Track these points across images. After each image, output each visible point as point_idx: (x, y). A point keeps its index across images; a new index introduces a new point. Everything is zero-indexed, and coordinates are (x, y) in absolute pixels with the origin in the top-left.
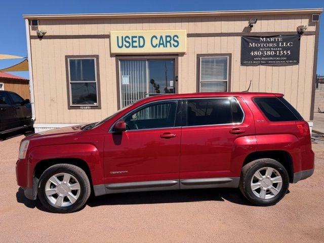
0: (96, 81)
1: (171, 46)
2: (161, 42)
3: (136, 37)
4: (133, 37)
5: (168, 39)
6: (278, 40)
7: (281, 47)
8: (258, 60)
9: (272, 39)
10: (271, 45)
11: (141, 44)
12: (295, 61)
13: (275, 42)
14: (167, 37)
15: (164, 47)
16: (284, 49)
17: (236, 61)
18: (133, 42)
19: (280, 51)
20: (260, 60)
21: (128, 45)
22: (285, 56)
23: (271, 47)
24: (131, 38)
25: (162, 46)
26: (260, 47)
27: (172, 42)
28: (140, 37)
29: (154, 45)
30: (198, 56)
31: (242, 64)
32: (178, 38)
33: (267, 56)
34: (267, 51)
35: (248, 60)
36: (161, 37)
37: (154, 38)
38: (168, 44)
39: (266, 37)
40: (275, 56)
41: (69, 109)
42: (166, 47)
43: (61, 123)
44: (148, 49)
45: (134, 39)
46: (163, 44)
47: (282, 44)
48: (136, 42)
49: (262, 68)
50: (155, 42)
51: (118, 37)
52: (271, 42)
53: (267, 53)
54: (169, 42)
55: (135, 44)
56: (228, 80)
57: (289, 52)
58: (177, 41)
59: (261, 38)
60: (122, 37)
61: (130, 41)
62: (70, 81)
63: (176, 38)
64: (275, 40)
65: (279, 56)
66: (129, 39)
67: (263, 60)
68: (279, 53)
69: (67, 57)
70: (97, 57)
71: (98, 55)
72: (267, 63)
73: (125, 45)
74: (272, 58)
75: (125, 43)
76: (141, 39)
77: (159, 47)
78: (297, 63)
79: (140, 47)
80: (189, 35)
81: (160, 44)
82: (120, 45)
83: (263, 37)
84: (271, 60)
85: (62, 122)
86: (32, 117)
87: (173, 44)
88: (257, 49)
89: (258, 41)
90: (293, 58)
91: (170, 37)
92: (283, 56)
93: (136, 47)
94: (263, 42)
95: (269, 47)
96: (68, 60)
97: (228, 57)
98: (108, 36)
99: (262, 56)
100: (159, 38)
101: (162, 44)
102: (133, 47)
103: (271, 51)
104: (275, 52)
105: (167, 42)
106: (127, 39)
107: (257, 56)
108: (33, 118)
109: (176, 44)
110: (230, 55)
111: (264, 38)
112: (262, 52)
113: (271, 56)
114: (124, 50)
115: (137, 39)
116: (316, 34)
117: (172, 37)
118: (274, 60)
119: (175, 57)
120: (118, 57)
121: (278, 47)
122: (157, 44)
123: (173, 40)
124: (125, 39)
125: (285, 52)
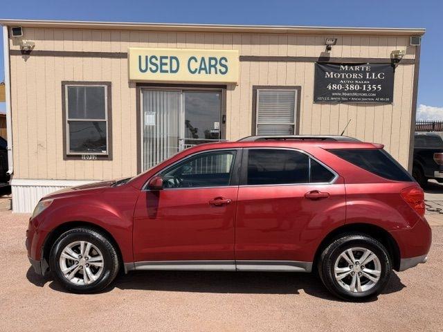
0: (106, 119)
1: (216, 73)
2: (203, 66)
3: (166, 58)
4: (162, 58)
5: (213, 62)
6: (365, 69)
7: (368, 80)
8: (338, 96)
9: (357, 68)
10: (355, 76)
11: (174, 68)
12: (387, 100)
13: (360, 71)
14: (210, 59)
15: (207, 73)
16: (372, 82)
17: (307, 96)
18: (162, 64)
19: (367, 85)
20: (340, 97)
21: (154, 68)
22: (374, 92)
23: (355, 79)
24: (159, 59)
25: (203, 72)
26: (341, 78)
27: (218, 67)
28: (172, 58)
30: (255, 88)
31: (316, 101)
32: (226, 61)
33: (349, 91)
34: (349, 84)
35: (324, 96)
36: (203, 59)
37: (193, 61)
38: (213, 69)
39: (349, 65)
40: (361, 91)
41: (65, 159)
42: (210, 73)
43: (52, 179)
44: (183, 76)
45: (164, 61)
46: (205, 69)
47: (371, 75)
48: (166, 64)
49: (343, 106)
50: (195, 66)
51: (140, 57)
52: (355, 72)
53: (349, 87)
54: (214, 66)
55: (164, 68)
56: (295, 123)
57: (379, 87)
58: (225, 66)
59: (342, 66)
60: (147, 57)
61: (158, 63)
62: (67, 119)
63: (223, 62)
64: (361, 69)
65: (365, 92)
66: (157, 60)
67: (344, 97)
68: (366, 88)
69: (64, 83)
70: (109, 84)
71: (110, 83)
72: (348, 101)
73: (151, 68)
74: (355, 94)
75: (150, 65)
76: (174, 61)
77: (199, 73)
78: (391, 102)
79: (172, 71)
80: (242, 59)
81: (201, 69)
82: (143, 68)
83: (344, 65)
84: (355, 97)
85: (54, 177)
86: (8, 170)
87: (220, 70)
88: (336, 81)
89: (337, 70)
90: (385, 95)
91: (215, 59)
92: (371, 92)
93: (167, 72)
94: (344, 71)
95: (352, 79)
96: (66, 86)
97: (296, 91)
98: (124, 55)
99: (343, 91)
100: (199, 61)
101: (203, 69)
102: (162, 71)
103: (355, 84)
104: (361, 85)
105: (211, 66)
106: (154, 60)
107: (337, 91)
108: (10, 172)
109: (223, 70)
110: (299, 88)
111: (346, 67)
112: (344, 85)
113: (354, 91)
114: (149, 76)
115: (167, 61)
116: (416, 63)
117: (218, 60)
118: (359, 97)
119: (222, 88)
120: (140, 85)
121: (364, 79)
122: (196, 69)
123: (220, 64)
124: (150, 59)
125: (374, 87)
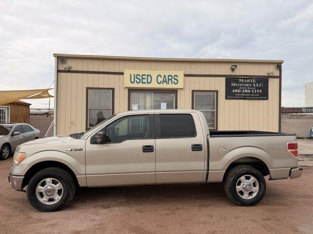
0: (111, 108)
1: (172, 83)
2: (165, 80)
3: (145, 75)
4: (143, 75)
5: (170, 78)
6: (253, 81)
7: (255, 87)
8: (238, 96)
9: (248, 81)
10: (247, 85)
11: (149, 81)
12: (265, 98)
13: (250, 83)
14: (169, 76)
16: (257, 88)
17: (222, 96)
18: (143, 79)
19: (254, 90)
21: (138, 81)
22: (258, 94)
23: (248, 87)
24: (141, 76)
25: (165, 83)
26: (240, 86)
27: (173, 80)
28: (148, 75)
29: (159, 82)
30: (193, 91)
31: (226, 98)
32: (178, 77)
33: (244, 93)
34: (245, 89)
35: (231, 96)
36: (165, 76)
37: (159, 77)
38: (170, 81)
39: (244, 79)
40: (251, 93)
41: (87, 130)
42: (168, 83)
44: (154, 85)
45: (144, 77)
46: (166, 81)
47: (256, 85)
48: (145, 79)
49: (242, 101)
50: (160, 79)
51: (131, 75)
52: (247, 83)
53: (244, 91)
54: (171, 80)
55: (144, 81)
56: (215, 111)
57: (261, 91)
58: (177, 80)
60: (134, 75)
61: (141, 78)
62: (89, 108)
63: (176, 77)
64: (250, 81)
65: (254, 94)
67: (241, 96)
69: (87, 89)
71: (114, 89)
72: (244, 98)
73: (136, 81)
74: (248, 95)
75: (136, 79)
76: (149, 77)
77: (163, 83)
78: (267, 99)
79: (148, 83)
80: (186, 75)
81: (164, 81)
82: (133, 81)
83: (241, 79)
87: (174, 82)
88: (237, 88)
89: (237, 82)
90: (264, 95)
91: (171, 76)
92: (257, 93)
93: (145, 83)
94: (241, 83)
95: (246, 87)
96: (89, 91)
97: (216, 93)
98: (122, 74)
99: (241, 93)
100: (163, 77)
102: (142, 83)
103: (247, 89)
104: (251, 90)
105: (169, 80)
106: (138, 77)
107: (238, 93)
109: (176, 82)
110: (217, 92)
112: (241, 90)
113: (248, 93)
114: (135, 85)
115: (145, 77)
116: (280, 77)
117: (173, 76)
118: (250, 96)
119: (175, 91)
120: (131, 90)
121: (252, 86)
122: (161, 82)
123: (174, 78)
124: (136, 76)
125: (258, 91)
